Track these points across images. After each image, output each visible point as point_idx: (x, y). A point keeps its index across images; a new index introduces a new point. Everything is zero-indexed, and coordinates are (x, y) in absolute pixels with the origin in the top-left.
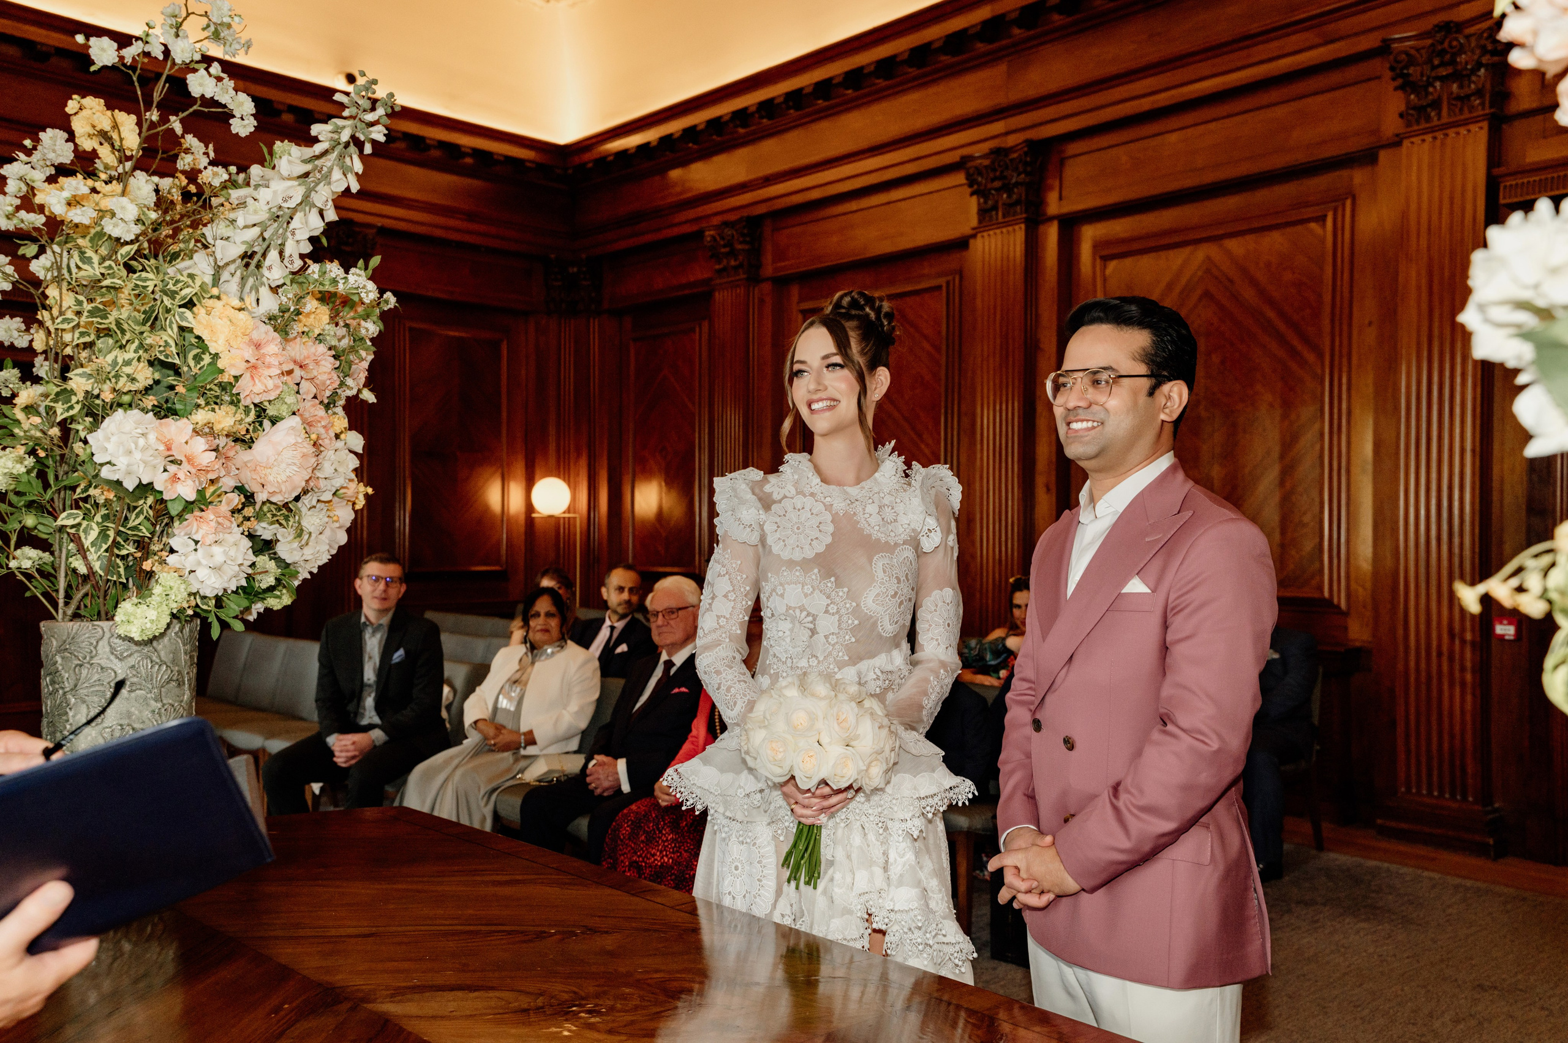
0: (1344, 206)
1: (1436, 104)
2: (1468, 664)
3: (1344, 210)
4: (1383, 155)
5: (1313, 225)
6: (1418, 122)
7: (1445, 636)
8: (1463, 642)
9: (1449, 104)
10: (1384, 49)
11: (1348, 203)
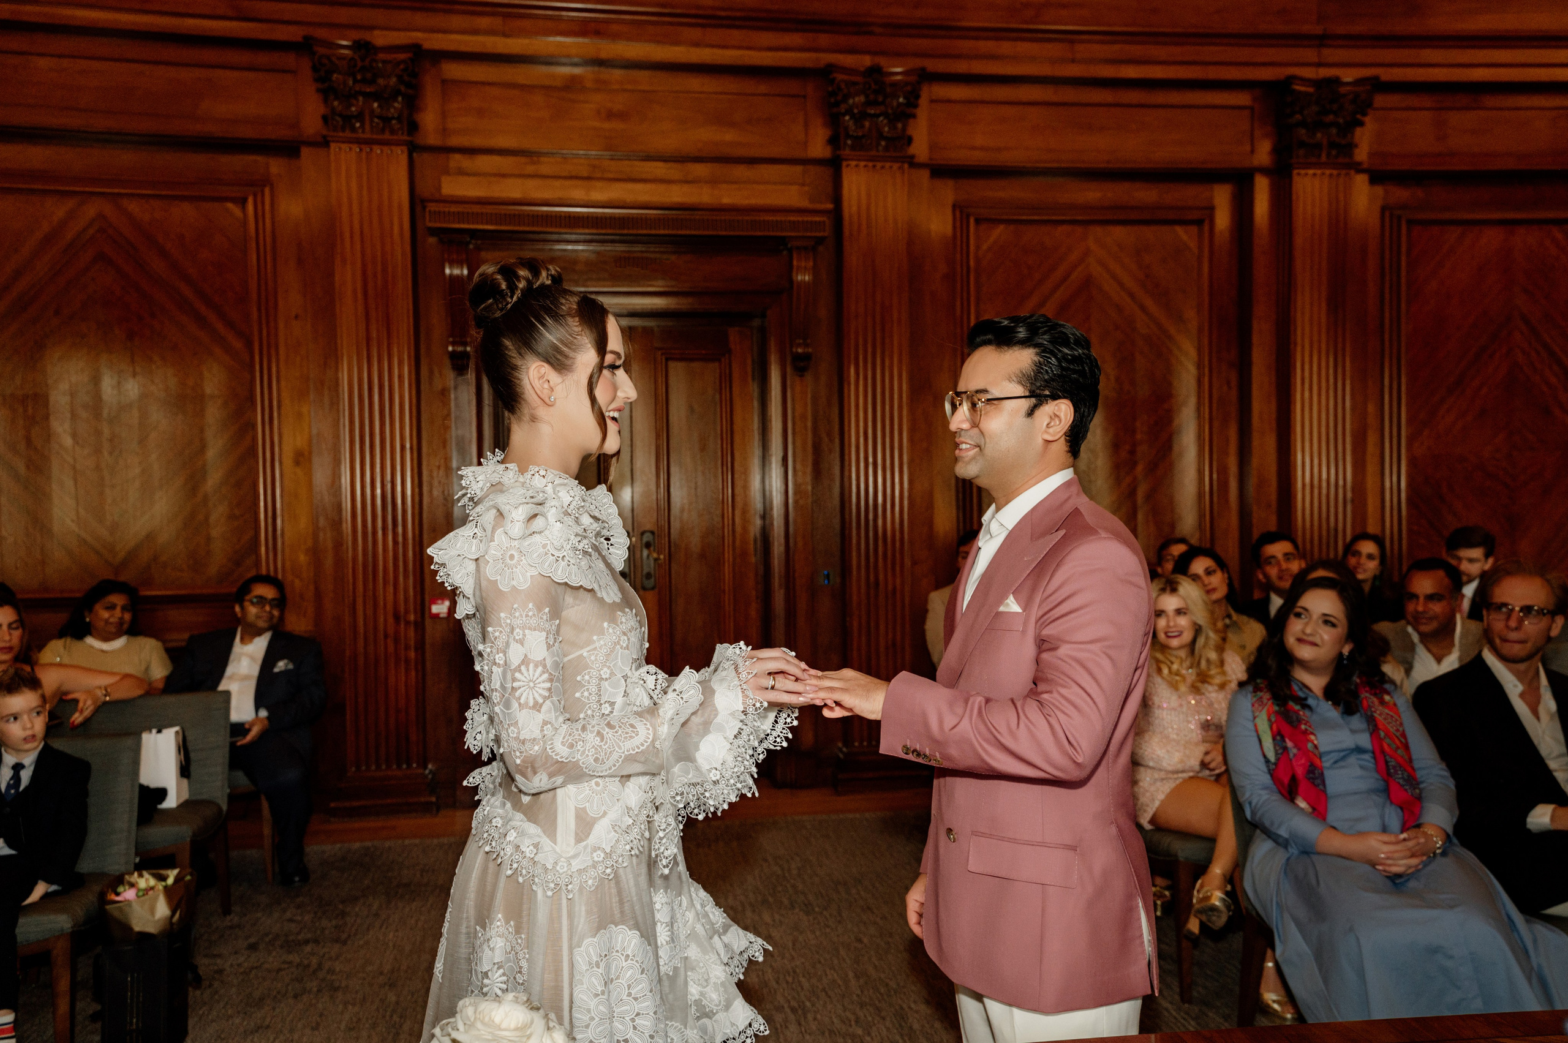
0: (263, 192)
1: (360, 116)
2: (412, 643)
3: (263, 196)
4: (305, 151)
5: (230, 205)
6: (343, 130)
7: (391, 620)
8: (407, 623)
9: (372, 121)
10: (305, 47)
11: (267, 190)
